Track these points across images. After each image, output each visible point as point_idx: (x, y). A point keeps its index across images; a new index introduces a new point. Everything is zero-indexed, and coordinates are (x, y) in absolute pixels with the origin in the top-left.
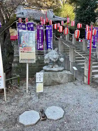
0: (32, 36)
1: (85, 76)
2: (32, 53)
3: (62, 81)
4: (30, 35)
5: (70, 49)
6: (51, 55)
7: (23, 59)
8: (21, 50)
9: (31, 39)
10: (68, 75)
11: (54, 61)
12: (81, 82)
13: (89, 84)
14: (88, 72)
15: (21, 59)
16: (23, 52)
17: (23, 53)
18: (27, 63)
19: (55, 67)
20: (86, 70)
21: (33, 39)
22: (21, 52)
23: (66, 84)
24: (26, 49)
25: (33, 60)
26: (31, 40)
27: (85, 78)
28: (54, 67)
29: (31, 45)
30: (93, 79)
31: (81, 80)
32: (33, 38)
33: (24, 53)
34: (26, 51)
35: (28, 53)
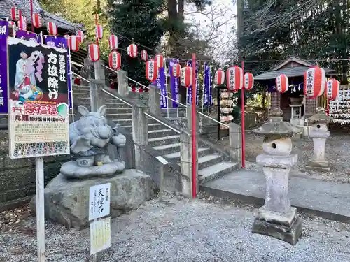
0: (55, 63)
1: (183, 176)
2: (57, 120)
3: (131, 201)
4: (49, 61)
5: (132, 109)
6: (92, 128)
7: (25, 142)
8: (17, 112)
9: (53, 75)
10: (143, 180)
11: (102, 143)
12: (174, 193)
13: (194, 195)
14: (191, 165)
15: (18, 146)
16: (25, 118)
17: (22, 122)
18: (40, 157)
19: (103, 164)
20: (187, 161)
21: (58, 73)
22: (17, 117)
23: (142, 206)
24: (37, 108)
25: (61, 144)
26: (52, 77)
27: (184, 182)
28: (99, 163)
29: (54, 95)
30: (200, 181)
31: (174, 189)
32: (58, 70)
33: (29, 122)
34: (36, 115)
35: (42, 122)
